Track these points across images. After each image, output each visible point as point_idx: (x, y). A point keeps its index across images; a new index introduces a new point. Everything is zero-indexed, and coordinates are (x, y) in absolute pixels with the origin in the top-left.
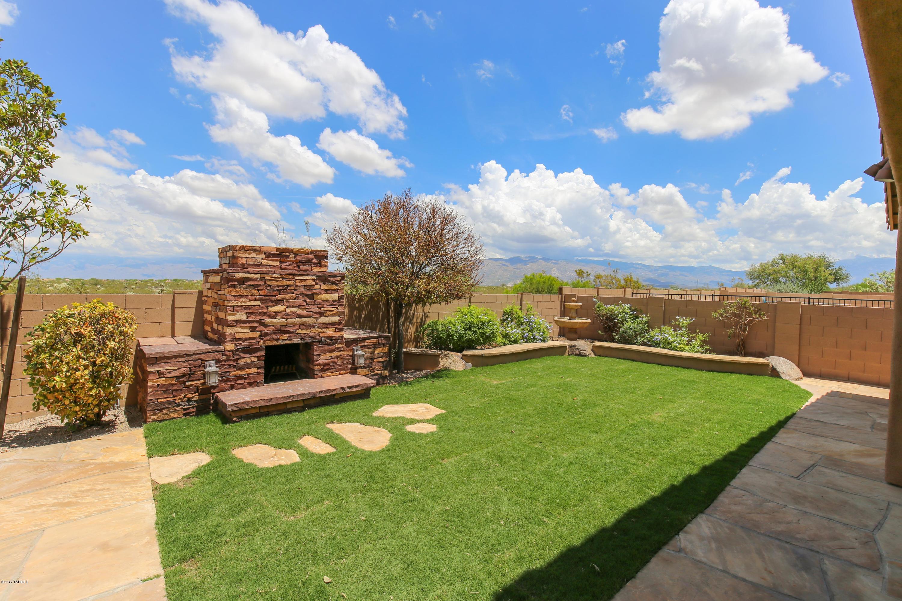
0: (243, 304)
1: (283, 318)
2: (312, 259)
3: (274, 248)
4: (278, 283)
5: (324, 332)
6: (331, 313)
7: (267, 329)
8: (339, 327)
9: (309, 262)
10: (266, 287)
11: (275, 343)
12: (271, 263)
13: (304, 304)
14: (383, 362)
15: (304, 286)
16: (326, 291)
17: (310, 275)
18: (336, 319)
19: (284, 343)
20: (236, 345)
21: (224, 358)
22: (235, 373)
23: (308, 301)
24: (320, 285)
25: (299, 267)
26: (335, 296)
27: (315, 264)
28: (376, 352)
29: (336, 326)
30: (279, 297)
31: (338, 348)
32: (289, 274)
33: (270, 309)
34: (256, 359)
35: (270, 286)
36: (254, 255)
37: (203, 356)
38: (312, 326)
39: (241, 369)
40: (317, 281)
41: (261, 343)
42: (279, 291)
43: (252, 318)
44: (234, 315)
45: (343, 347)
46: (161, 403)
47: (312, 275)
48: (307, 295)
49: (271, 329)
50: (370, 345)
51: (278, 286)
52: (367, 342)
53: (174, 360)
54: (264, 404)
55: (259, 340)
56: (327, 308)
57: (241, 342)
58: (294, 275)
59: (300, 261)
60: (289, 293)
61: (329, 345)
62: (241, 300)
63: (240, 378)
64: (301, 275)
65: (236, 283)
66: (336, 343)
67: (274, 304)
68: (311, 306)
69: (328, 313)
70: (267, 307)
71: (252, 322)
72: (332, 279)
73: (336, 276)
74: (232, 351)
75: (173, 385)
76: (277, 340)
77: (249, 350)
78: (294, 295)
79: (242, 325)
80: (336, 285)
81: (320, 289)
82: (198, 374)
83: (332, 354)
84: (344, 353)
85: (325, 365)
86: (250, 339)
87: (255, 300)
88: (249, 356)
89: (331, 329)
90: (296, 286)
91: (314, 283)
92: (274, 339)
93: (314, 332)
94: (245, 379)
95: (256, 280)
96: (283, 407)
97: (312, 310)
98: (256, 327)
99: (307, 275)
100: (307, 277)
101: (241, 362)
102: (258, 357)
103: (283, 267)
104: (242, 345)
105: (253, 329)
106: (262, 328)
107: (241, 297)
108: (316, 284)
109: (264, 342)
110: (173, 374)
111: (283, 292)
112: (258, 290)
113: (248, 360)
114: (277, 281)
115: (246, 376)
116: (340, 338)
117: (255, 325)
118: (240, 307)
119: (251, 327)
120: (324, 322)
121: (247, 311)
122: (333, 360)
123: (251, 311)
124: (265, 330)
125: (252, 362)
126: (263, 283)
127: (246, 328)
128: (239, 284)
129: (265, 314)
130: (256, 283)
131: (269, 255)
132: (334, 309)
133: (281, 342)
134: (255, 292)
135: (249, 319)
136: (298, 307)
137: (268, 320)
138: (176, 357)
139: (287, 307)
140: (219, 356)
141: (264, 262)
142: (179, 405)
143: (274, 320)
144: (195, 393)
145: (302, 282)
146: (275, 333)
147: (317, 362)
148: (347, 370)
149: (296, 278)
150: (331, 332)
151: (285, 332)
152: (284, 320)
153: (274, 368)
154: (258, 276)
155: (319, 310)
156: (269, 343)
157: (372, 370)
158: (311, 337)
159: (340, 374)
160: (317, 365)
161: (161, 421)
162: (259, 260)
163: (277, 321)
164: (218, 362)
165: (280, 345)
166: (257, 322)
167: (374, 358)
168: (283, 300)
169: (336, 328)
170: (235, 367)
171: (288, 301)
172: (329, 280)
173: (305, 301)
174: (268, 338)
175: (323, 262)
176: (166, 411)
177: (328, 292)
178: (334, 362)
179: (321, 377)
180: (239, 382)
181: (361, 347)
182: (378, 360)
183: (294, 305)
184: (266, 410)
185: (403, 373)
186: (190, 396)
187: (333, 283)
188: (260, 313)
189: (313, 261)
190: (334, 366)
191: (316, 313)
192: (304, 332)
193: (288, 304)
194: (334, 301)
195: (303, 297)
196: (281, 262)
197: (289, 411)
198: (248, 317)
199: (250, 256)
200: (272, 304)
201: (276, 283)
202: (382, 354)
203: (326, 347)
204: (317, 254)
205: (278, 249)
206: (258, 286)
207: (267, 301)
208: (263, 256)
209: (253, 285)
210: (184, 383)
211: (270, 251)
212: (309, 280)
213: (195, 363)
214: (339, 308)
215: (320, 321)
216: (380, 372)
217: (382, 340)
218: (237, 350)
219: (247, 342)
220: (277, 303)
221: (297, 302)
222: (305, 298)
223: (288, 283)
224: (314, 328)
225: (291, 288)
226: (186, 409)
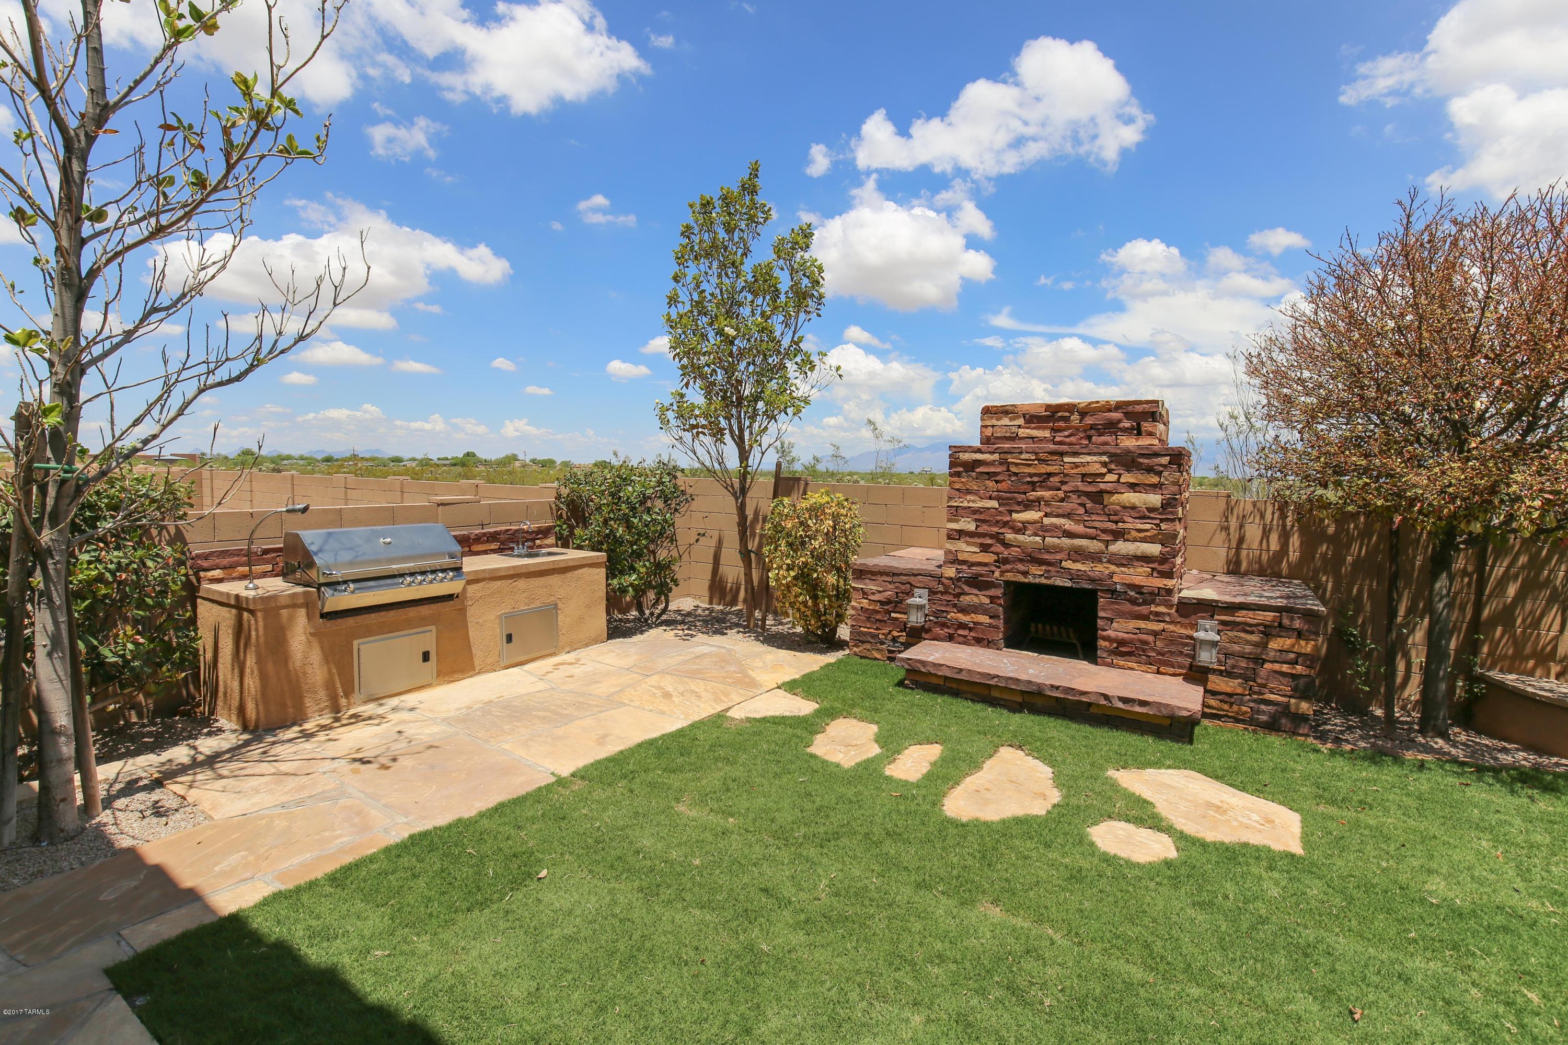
0: (971, 504)
1: (1037, 535)
2: (1120, 421)
3: (1041, 406)
4: (1031, 470)
5: (1123, 573)
6: (1142, 535)
7: (1009, 551)
8: (1160, 568)
9: (1111, 427)
10: (1010, 476)
11: (1021, 579)
12: (1035, 433)
13: (1081, 511)
14: (1294, 677)
15: (1084, 475)
16: (1133, 487)
17: (1095, 454)
18: (1154, 549)
19: (1037, 581)
20: (959, 572)
21: (941, 588)
22: (954, 615)
23: (1089, 505)
24: (1120, 475)
25: (1089, 438)
26: (1155, 499)
27: (1125, 430)
28: (1274, 645)
29: (1155, 565)
30: (1033, 495)
31: (1157, 614)
32: (1052, 453)
33: (1015, 515)
34: (988, 601)
35: (1016, 474)
36: (1006, 421)
37: (912, 579)
38: (1095, 557)
39: (963, 611)
40: (1113, 466)
41: (997, 574)
42: (1033, 483)
43: (984, 528)
44: (957, 521)
45: (1169, 614)
46: (865, 634)
47: (1101, 454)
48: (1087, 494)
49: (1015, 552)
50: (1251, 625)
51: (1031, 475)
52: (1241, 617)
53: (879, 577)
54: (948, 673)
55: (993, 568)
56: (1131, 524)
57: (965, 567)
58: (1062, 454)
59: (1092, 427)
60: (1051, 489)
61: (1133, 602)
62: (969, 497)
63: (963, 626)
64: (1075, 454)
65: (961, 469)
66: (1153, 602)
67: (1021, 508)
68: (1094, 517)
69: (1134, 534)
70: (1010, 512)
71: (983, 535)
72: (1146, 461)
73: (1156, 455)
74: (951, 579)
75: (877, 612)
76: (1025, 573)
77: (976, 583)
78: (1061, 494)
79: (968, 539)
80: (1159, 474)
81: (1118, 481)
82: (904, 605)
83: (1142, 624)
84: (1171, 627)
85: (1122, 642)
86: (979, 564)
87: (990, 498)
88: (978, 592)
89: (1140, 570)
90: (1066, 475)
91: (1104, 470)
92: (1019, 572)
93: (1101, 569)
94: (970, 629)
95: (992, 463)
96: (986, 692)
97: (1097, 524)
98: (991, 545)
99: (1089, 454)
100: (1089, 458)
101: (966, 600)
102: (991, 597)
103: (1057, 439)
104: (967, 572)
105: (985, 548)
106: (999, 548)
107: (969, 492)
108: (1110, 471)
109: (1002, 573)
110: (876, 597)
111: (1040, 486)
112: (997, 482)
113: (976, 600)
114: (1030, 465)
115: (971, 625)
116: (1163, 592)
117: (989, 541)
118: (965, 508)
119: (981, 545)
120: (1123, 552)
121: (977, 516)
122: (1144, 637)
123: (982, 517)
124: (1005, 553)
125: (982, 604)
126: (1004, 468)
127: (974, 544)
128: (966, 471)
129: (1005, 524)
130: (992, 470)
131: (1032, 419)
132: (1148, 526)
133: (1030, 579)
134: (990, 484)
135: (980, 530)
136: (1068, 516)
137: (1010, 536)
138: (882, 574)
139: (1046, 515)
140: (933, 584)
141: (1022, 432)
142: (882, 643)
143: (1021, 537)
144: (901, 631)
145: (1077, 467)
146: (1021, 561)
147: (1105, 633)
148: (1180, 667)
149: (1066, 459)
150: (1139, 575)
151: (1041, 562)
152: (1038, 539)
154: (996, 457)
155: (1113, 526)
156: (1009, 576)
157: (1256, 689)
158: (1092, 580)
159: (1158, 672)
160: (1105, 639)
161: (862, 657)
162: (1014, 429)
163: (1028, 539)
164: (932, 592)
165: (1029, 585)
166: (992, 536)
167: (1264, 661)
168: (1038, 500)
169: (1153, 569)
170: (955, 606)
171: (1047, 503)
172: (1141, 464)
173: (1083, 505)
174: (1008, 567)
175: (1146, 426)
176: (868, 646)
177: (1137, 488)
178: (1146, 643)
179: (1111, 665)
180: (960, 632)
181: (1223, 623)
182: (1277, 667)
183: (1060, 511)
184: (954, 686)
185: (1444, 735)
186: (895, 634)
187: (1150, 470)
188: (998, 522)
189: (1121, 425)
190: (1144, 650)
191: (1104, 531)
192: (1079, 566)
193: (1048, 510)
194: (1150, 510)
195: (1079, 497)
196: (1053, 430)
198: (977, 526)
199: (999, 423)
200: (1018, 508)
201: (1027, 470)
202: (1292, 656)
203: (1127, 607)
204: (1130, 408)
205: (1048, 407)
206: (996, 474)
207: (1011, 502)
208: (1021, 421)
209: (988, 473)
210: (889, 612)
211: (1033, 412)
212: (1093, 463)
213: (903, 587)
214: (1163, 526)
215: (1113, 548)
216: (1280, 699)
217: (1292, 619)
218: (959, 579)
219: (976, 569)
220: (1028, 506)
221: (1067, 506)
222: (1084, 499)
223: (1050, 469)
224: (1101, 561)
225: (1055, 480)
226: (890, 652)
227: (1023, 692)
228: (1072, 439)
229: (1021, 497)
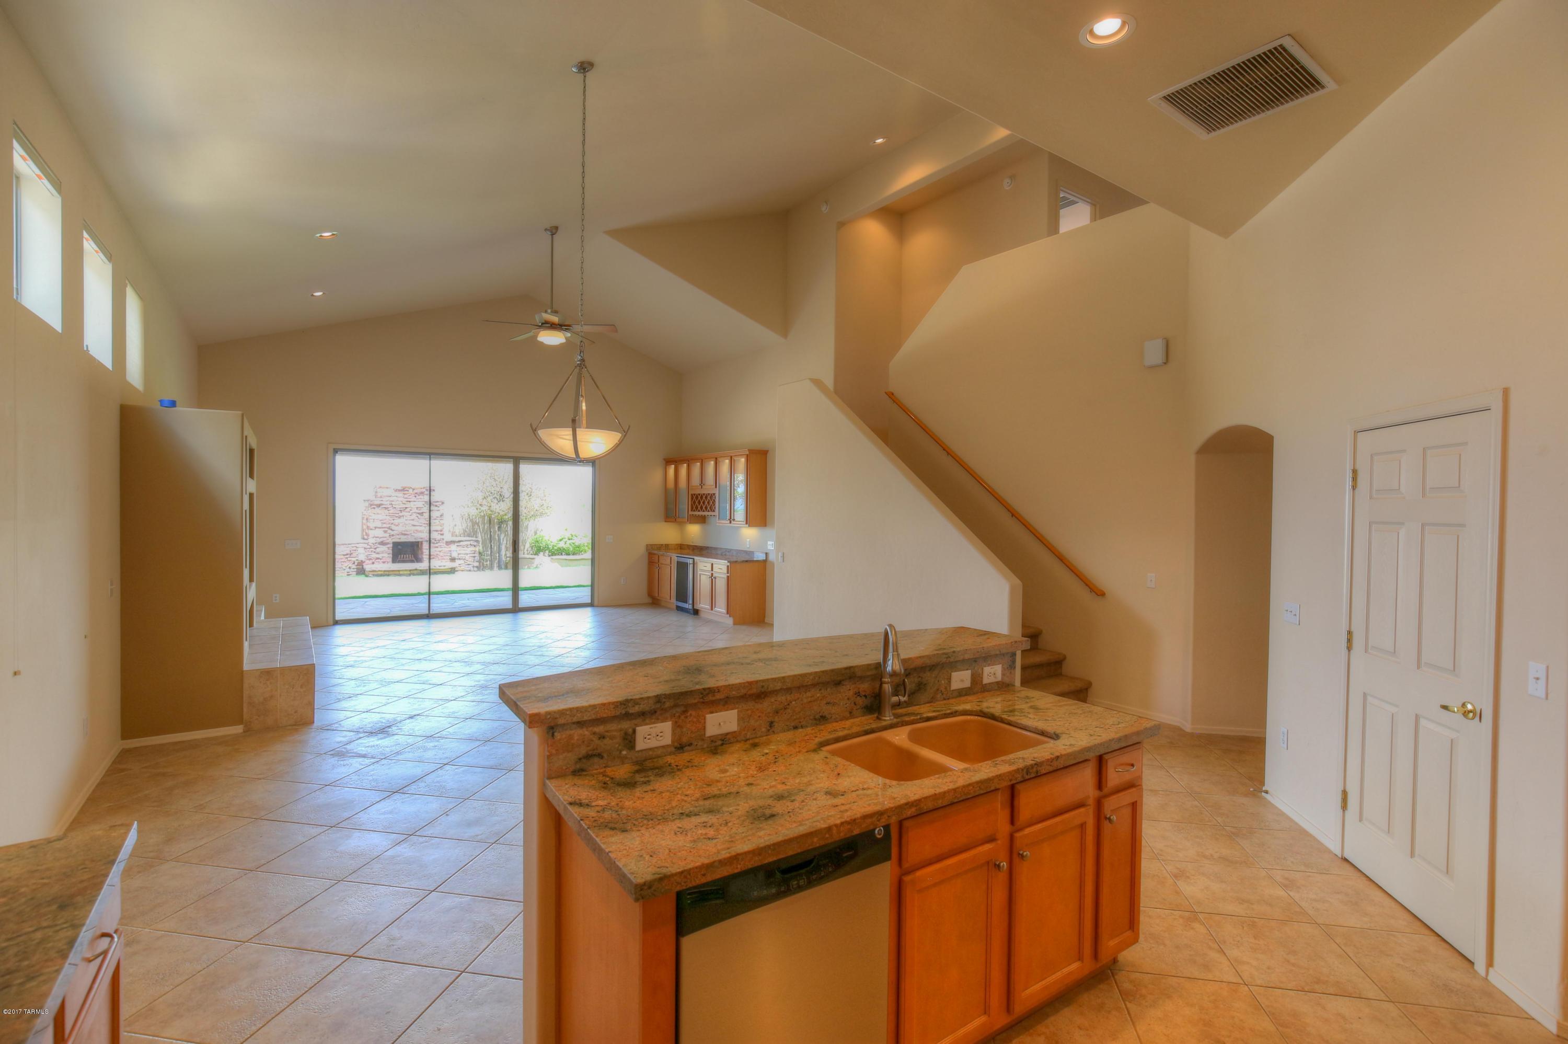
0: (380, 518)
2: (424, 492)
3: (399, 486)
4: (400, 506)
6: (435, 524)
9: (422, 494)
11: (399, 541)
12: (397, 495)
13: (417, 518)
14: (474, 557)
15: (417, 508)
18: (438, 528)
19: (405, 541)
20: (376, 540)
21: (369, 547)
22: (375, 556)
23: (419, 516)
25: (415, 496)
26: (438, 514)
27: (426, 495)
28: (469, 550)
29: (439, 532)
30: (401, 514)
31: (440, 546)
32: (407, 501)
33: (395, 521)
34: (387, 549)
37: (357, 545)
39: (378, 553)
40: (425, 505)
41: (390, 540)
42: (401, 511)
43: (385, 526)
44: (374, 524)
45: (443, 545)
47: (422, 502)
48: (418, 513)
49: (395, 532)
50: (464, 545)
51: (400, 508)
52: (461, 543)
54: (387, 571)
55: (388, 538)
58: (410, 502)
59: (416, 494)
60: (406, 512)
62: (379, 516)
63: (378, 558)
64: (414, 502)
65: (375, 507)
66: (439, 543)
67: (398, 518)
70: (393, 520)
71: (385, 528)
72: (435, 504)
73: (437, 502)
74: (373, 543)
75: (342, 559)
76: (400, 539)
77: (382, 543)
78: (410, 514)
79: (379, 529)
80: (438, 507)
82: (354, 555)
83: (436, 549)
84: (444, 549)
85: (431, 555)
86: (384, 537)
87: (387, 516)
88: (383, 547)
90: (412, 508)
91: (423, 506)
92: (398, 538)
93: (423, 535)
94: (381, 559)
95: (387, 505)
96: (398, 573)
97: (422, 522)
98: (387, 531)
99: (418, 502)
102: (388, 548)
103: (405, 497)
104: (379, 540)
105: (385, 532)
106: (389, 531)
107: (378, 514)
109: (392, 539)
111: (403, 512)
112: (389, 510)
113: (383, 549)
115: (381, 557)
116: (441, 540)
117: (386, 529)
118: (378, 519)
119: (384, 531)
121: (382, 522)
123: (384, 522)
124: (392, 533)
125: (385, 551)
126: (391, 506)
127: (381, 531)
129: (392, 524)
131: (396, 491)
132: (436, 522)
133: (402, 540)
134: (386, 511)
135: (383, 526)
136: (413, 520)
137: (393, 527)
139: (406, 520)
140: (366, 546)
141: (393, 495)
142: (345, 570)
143: (398, 528)
144: (353, 564)
145: (415, 505)
146: (397, 535)
147: (426, 553)
148: (447, 559)
151: (405, 535)
152: (404, 528)
153: (400, 556)
154: (388, 503)
156: (394, 540)
157: (466, 562)
158: (422, 539)
160: (426, 555)
162: (390, 494)
163: (400, 529)
164: (365, 549)
165: (402, 542)
166: (388, 528)
167: (467, 554)
168: (403, 516)
170: (375, 552)
171: (406, 517)
173: (417, 517)
174: (394, 537)
175: (432, 494)
178: (437, 554)
180: (377, 561)
181: (458, 546)
182: (470, 555)
184: (387, 573)
186: (350, 565)
187: (436, 506)
188: (389, 523)
191: (424, 524)
192: (417, 535)
194: (437, 517)
195: (416, 514)
196: (404, 494)
197: (400, 575)
199: (385, 491)
200: (396, 519)
202: (473, 552)
205: (402, 487)
206: (388, 508)
207: (394, 516)
208: (392, 491)
209: (385, 508)
210: (347, 558)
214: (440, 521)
218: (376, 543)
219: (381, 540)
220: (400, 517)
221: (412, 517)
222: (418, 515)
223: (407, 506)
224: (423, 532)
225: (408, 510)
226: (348, 572)
227: (410, 570)
228: (410, 497)
229: (397, 515)
